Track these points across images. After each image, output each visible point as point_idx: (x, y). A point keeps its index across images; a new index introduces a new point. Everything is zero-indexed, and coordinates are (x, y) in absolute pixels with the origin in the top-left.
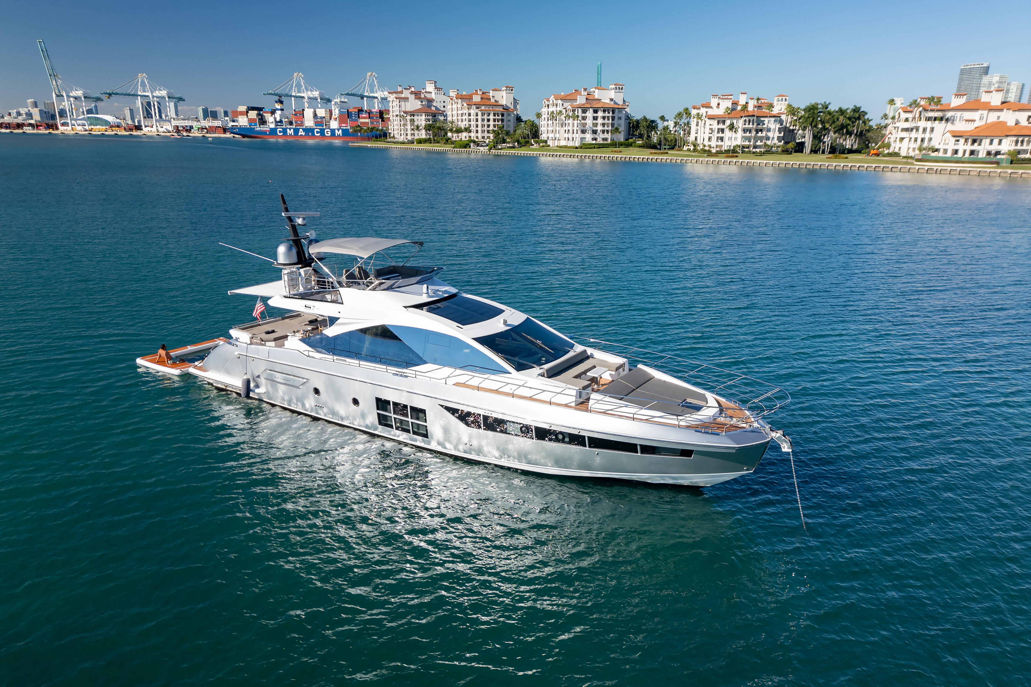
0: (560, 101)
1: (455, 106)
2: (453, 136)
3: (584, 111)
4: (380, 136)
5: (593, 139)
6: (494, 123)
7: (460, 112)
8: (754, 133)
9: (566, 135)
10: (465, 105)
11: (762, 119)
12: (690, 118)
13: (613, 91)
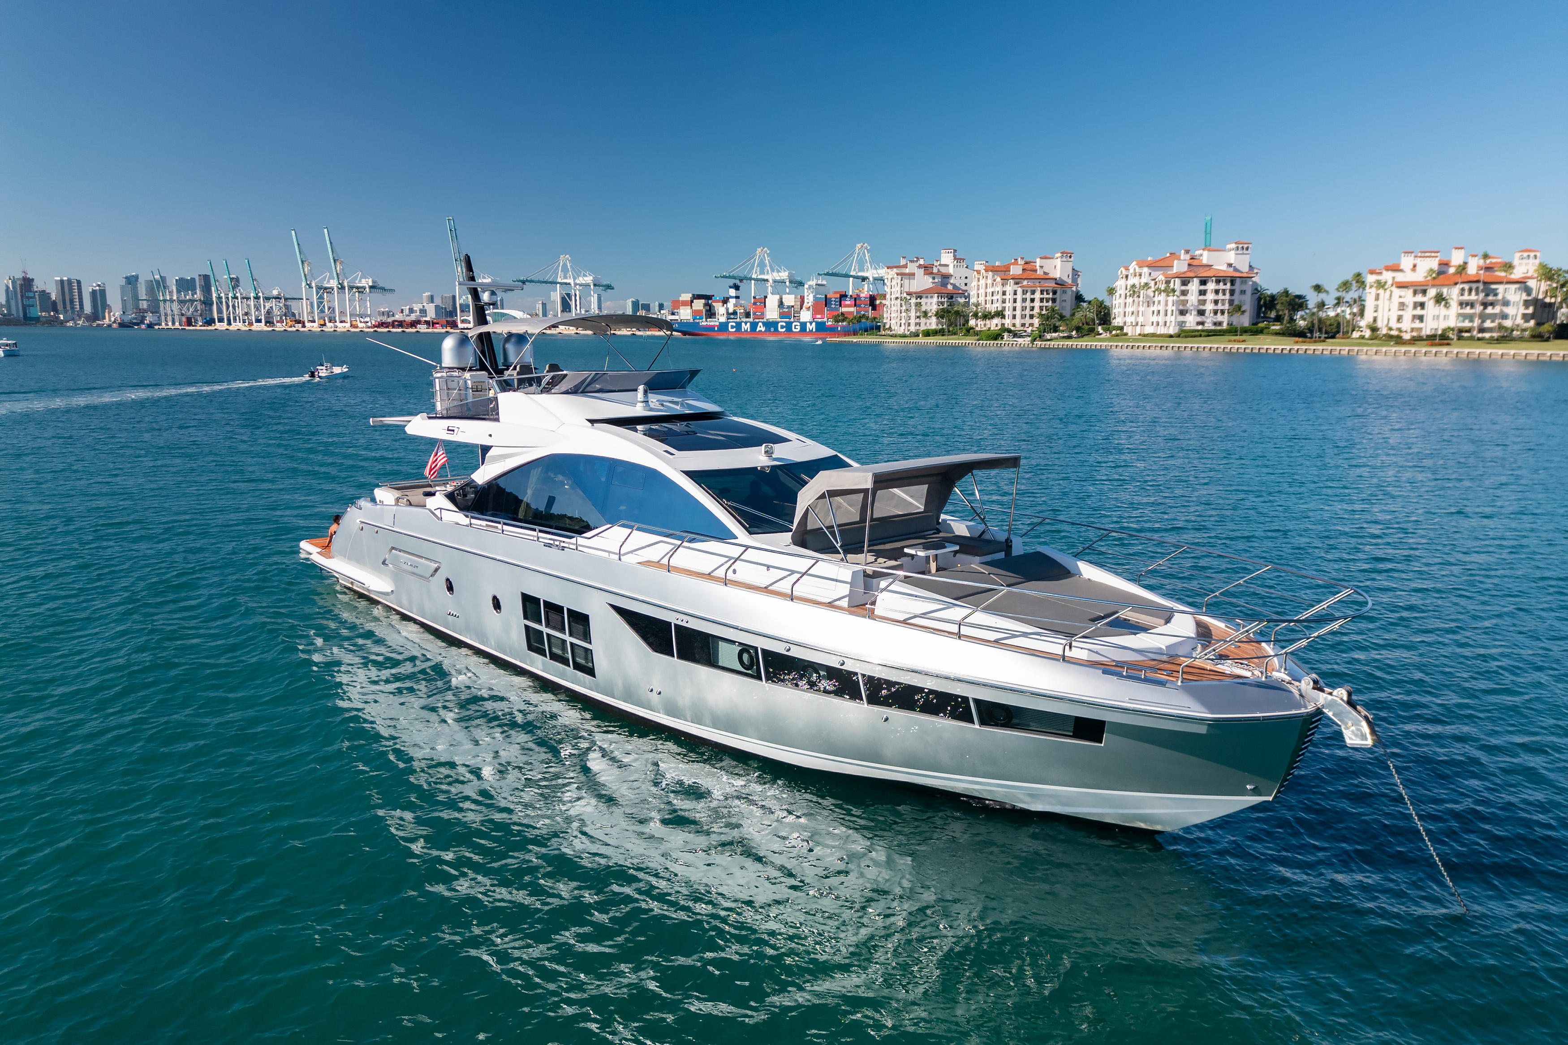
0: (1146, 270)
1: (982, 282)
2: (977, 325)
3: (1185, 283)
4: (872, 329)
5: (1198, 323)
6: (1041, 304)
7: (990, 290)
8: (1479, 308)
9: (1155, 319)
10: (998, 279)
11: (1493, 286)
12: (1364, 289)
13: (1233, 253)
